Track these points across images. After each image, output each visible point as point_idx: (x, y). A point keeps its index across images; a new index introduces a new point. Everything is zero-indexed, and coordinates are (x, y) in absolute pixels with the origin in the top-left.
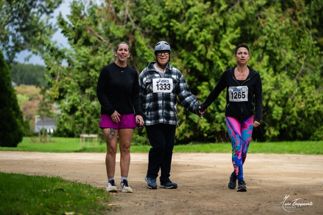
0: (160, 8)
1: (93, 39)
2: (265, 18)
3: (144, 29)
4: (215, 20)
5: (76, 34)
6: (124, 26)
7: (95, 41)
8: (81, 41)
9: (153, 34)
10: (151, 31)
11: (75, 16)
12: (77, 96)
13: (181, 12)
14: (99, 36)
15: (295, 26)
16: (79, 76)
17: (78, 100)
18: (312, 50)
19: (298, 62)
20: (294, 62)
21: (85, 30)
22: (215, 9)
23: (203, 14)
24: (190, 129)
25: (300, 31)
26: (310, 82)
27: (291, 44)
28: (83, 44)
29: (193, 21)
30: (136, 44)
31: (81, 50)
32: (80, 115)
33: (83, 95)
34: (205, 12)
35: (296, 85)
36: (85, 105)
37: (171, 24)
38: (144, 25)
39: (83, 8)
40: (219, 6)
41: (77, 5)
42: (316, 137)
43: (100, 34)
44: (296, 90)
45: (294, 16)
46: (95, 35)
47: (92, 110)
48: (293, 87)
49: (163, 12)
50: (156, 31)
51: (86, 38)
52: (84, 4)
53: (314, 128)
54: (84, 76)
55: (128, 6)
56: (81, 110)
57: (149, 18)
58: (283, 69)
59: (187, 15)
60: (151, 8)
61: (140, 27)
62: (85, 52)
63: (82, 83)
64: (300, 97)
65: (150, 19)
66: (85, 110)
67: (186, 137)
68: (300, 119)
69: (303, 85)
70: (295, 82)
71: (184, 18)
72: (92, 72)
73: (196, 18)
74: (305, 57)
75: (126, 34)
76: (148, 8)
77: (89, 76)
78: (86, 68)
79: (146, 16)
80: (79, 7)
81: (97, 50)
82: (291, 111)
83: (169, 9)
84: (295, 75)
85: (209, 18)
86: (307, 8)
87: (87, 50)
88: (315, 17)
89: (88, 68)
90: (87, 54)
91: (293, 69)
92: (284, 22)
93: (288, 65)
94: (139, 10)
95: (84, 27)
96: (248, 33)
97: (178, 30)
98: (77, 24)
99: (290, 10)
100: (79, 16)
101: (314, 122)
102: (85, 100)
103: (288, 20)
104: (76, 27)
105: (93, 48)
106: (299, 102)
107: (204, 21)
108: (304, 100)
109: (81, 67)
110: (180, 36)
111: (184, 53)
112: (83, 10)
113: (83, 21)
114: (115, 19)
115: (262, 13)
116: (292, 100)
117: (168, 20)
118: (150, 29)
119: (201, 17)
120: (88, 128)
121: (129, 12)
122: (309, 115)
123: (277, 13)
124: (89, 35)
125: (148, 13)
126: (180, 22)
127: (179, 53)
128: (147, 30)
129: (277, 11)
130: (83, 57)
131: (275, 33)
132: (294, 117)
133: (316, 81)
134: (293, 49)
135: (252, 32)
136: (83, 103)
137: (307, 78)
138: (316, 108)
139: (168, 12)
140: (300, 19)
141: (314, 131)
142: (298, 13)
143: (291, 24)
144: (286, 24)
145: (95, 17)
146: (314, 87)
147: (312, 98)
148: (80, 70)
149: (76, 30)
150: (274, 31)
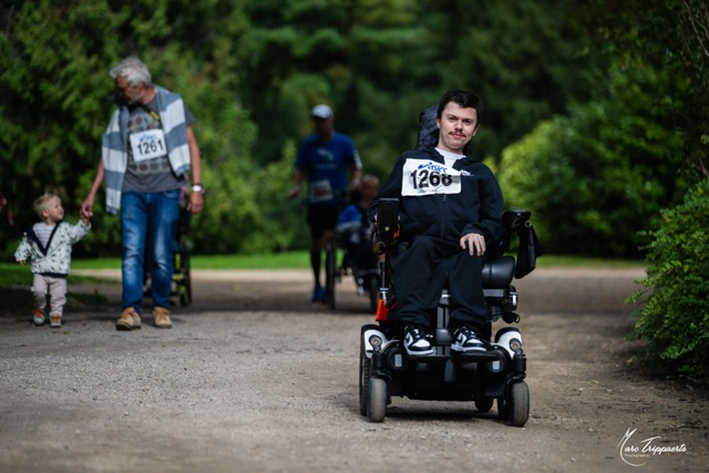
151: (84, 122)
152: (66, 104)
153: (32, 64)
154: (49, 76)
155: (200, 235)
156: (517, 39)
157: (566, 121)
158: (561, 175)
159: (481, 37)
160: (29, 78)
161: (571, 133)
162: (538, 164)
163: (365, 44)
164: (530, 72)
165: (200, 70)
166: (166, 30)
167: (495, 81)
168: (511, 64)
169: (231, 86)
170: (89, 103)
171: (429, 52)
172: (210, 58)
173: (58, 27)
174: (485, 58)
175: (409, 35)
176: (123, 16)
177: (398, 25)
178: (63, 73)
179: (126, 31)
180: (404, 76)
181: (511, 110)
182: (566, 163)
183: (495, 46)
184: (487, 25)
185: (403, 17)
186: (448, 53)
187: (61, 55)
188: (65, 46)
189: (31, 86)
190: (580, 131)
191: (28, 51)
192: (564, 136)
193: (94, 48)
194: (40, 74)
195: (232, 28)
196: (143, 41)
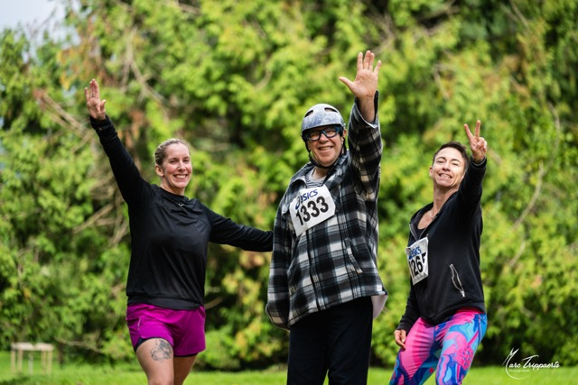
0: (206, 48)
1: (47, 120)
2: (450, 76)
3: (167, 97)
4: (335, 79)
5: (9, 107)
6: (123, 90)
7: (53, 124)
8: (20, 123)
9: (190, 109)
10: (184, 102)
11: (8, 64)
12: (8, 253)
13: (256, 61)
14: (62, 112)
15: (523, 99)
16: (13, 206)
17: (12, 263)
18: (562, 155)
19: (527, 182)
20: (519, 181)
21: (30, 97)
22: (335, 53)
23: (309, 67)
24: (271, 334)
25: (532, 110)
26: (553, 230)
27: (512, 138)
28: (25, 131)
29: (283, 81)
30: (148, 133)
31: (21, 145)
32: (16, 299)
33: (22, 251)
34: (312, 61)
35: (523, 235)
36: (28, 274)
37: (233, 88)
38: (167, 89)
39: (25, 47)
40: (346, 46)
41: (13, 39)
42: (567, 357)
43: (65, 108)
44: (522, 247)
45: (519, 75)
46: (53, 111)
47: (42, 287)
48: (516, 239)
49: (215, 59)
50: (196, 104)
51: (33, 118)
52: (28, 37)
53: (562, 336)
54: (26, 206)
55: (133, 43)
56: (18, 287)
57: (181, 72)
58: (493, 197)
59: (270, 66)
60: (186, 49)
61: (160, 93)
62: (28, 151)
63: (21, 222)
64: (531, 263)
65: (182, 77)
66: (27, 286)
67: (262, 355)
68: (528, 314)
69: (538, 234)
70: (520, 228)
71: (263, 74)
72: (45, 198)
73: (291, 76)
74: (543, 170)
75: (127, 109)
76: (177, 50)
77: (38, 205)
78: (32, 187)
79: (173, 67)
80: (17, 44)
81: (57, 146)
82: (508, 297)
83: (228, 54)
84: (520, 212)
85: (321, 75)
86: (550, 56)
87: (35, 147)
88: (567, 77)
89: (36, 186)
90: (34, 155)
91: (516, 197)
92: (496, 87)
93: (504, 189)
94: (158, 54)
95: (28, 91)
96: (412, 111)
97: (247, 101)
98: (12, 83)
99: (509, 61)
100: (17, 65)
101: (563, 322)
102: (27, 262)
103: (505, 83)
104: (8, 90)
105: (49, 141)
106: (528, 274)
107: (310, 82)
108: (541, 271)
109: (18, 184)
110: (252, 116)
111: (261, 155)
112: (28, 50)
113: (27, 76)
114: (101, 74)
115: (444, 66)
116: (513, 270)
117: (225, 78)
118: (181, 97)
119: (301, 71)
120: (32, 328)
121: (135, 58)
122: (551, 306)
123: (480, 68)
124: (39, 112)
125: (179, 61)
126: (254, 82)
127: (250, 157)
128: (175, 101)
129: (481, 63)
130: (24, 161)
131: (475, 114)
132: (516, 309)
133: (568, 228)
134: (515, 151)
135: (421, 110)
136: (22, 270)
137: (547, 218)
138: (567, 290)
139: (225, 59)
140: (533, 81)
141: (562, 344)
142: (528, 68)
143: (513, 92)
144: (501, 92)
145: (54, 69)
146: (563, 240)
147: (558, 265)
148: (18, 193)
149: (9, 98)
150: (473, 107)
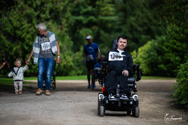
151: (27, 41)
152: (22, 36)
153: (14, 26)
154: (18, 29)
155: (58, 71)
156: (142, 19)
157: (155, 41)
158: (154, 55)
159: (132, 19)
160: (13, 29)
161: (156, 44)
162: (147, 52)
163: (102, 20)
164: (145, 28)
165: (58, 27)
166: (49, 17)
167: (136, 30)
168: (140, 26)
169: (66, 31)
170: (29, 36)
171: (119, 23)
172: (61, 24)
173: (20, 16)
174: (134, 24)
175: (113, 18)
176: (38, 13)
177: (110, 15)
178: (22, 28)
179: (38, 17)
180: (112, 29)
181: (140, 38)
182: (155, 52)
183: (136, 21)
184: (134, 15)
185: (112, 13)
186: (124, 23)
187: (21, 23)
188: (22, 21)
189: (13, 31)
190: (159, 43)
191: (12, 22)
192: (155, 45)
193: (30, 22)
194: (16, 28)
195: (67, 16)
196: (43, 20)
